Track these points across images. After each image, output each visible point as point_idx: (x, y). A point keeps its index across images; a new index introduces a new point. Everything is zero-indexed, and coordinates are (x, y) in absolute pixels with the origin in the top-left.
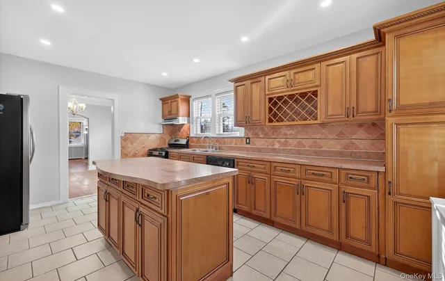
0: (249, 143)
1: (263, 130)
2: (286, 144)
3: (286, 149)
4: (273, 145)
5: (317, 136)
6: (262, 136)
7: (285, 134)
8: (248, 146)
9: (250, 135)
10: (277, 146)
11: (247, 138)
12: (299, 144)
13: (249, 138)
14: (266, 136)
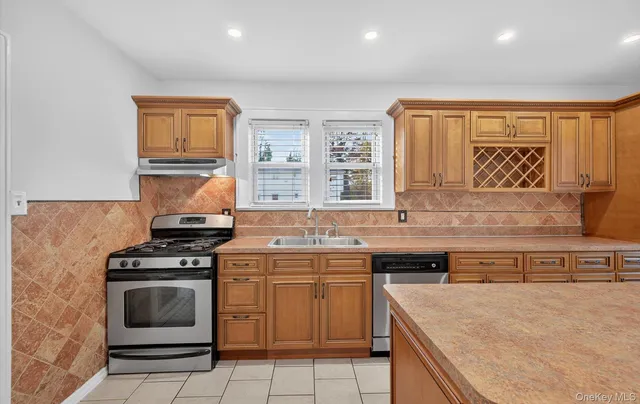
0: (405, 220)
1: (431, 196)
2: (470, 220)
3: (469, 229)
4: (450, 223)
5: (513, 208)
6: (429, 208)
7: (470, 205)
8: (402, 225)
9: (407, 206)
10: (456, 223)
11: (400, 212)
12: (490, 220)
13: (405, 212)
14: (438, 207)
